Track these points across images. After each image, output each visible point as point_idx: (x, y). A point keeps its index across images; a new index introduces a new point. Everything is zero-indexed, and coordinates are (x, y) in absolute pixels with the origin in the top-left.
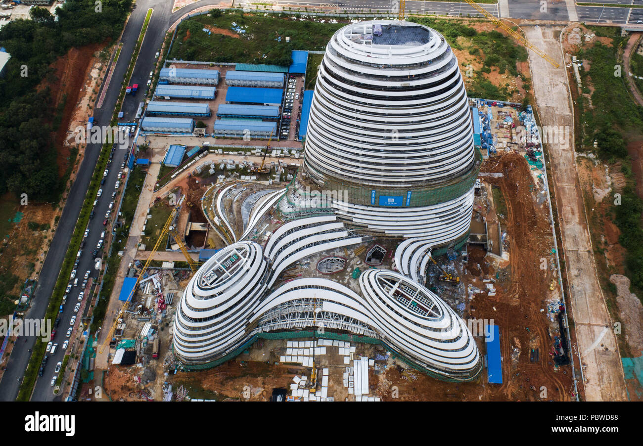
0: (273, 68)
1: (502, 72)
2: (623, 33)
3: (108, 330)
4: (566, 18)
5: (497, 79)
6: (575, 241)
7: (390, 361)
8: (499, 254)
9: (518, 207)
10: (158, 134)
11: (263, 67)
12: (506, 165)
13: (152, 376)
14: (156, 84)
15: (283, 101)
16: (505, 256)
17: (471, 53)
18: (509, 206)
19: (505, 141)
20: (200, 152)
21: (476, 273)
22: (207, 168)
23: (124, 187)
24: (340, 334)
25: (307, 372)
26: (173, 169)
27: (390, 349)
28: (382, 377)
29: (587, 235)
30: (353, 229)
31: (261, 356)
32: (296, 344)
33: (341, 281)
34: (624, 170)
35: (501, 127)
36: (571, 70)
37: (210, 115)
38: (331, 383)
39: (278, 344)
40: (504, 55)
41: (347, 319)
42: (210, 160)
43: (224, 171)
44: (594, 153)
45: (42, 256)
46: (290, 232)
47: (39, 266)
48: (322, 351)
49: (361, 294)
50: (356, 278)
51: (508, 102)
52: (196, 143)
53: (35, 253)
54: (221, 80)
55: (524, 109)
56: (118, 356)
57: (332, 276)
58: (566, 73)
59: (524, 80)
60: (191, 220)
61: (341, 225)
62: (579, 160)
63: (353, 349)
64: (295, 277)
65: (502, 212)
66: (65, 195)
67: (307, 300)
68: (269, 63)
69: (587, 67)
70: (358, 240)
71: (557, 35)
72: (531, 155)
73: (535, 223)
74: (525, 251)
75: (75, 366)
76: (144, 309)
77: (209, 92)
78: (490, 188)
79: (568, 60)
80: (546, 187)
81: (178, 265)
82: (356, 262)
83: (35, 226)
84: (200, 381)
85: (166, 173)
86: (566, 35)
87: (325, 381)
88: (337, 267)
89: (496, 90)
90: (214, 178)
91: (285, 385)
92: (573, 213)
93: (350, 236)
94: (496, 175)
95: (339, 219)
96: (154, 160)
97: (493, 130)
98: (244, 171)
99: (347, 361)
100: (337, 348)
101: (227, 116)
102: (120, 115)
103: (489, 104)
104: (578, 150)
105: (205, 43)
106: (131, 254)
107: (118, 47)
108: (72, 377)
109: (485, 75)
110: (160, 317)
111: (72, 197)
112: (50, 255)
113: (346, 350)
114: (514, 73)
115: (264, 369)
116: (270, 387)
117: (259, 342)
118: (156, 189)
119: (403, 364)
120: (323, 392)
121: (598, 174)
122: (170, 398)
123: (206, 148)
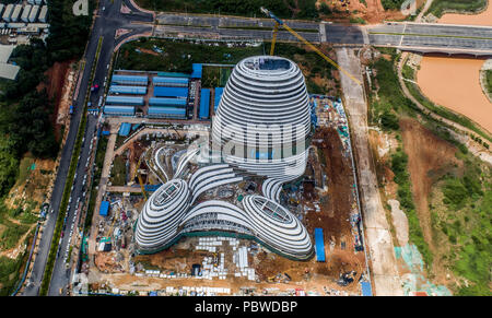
0: (180, 74)
1: (322, 77)
2: (398, 51)
3: (94, 231)
4: (362, 42)
5: (319, 81)
6: (367, 180)
7: (260, 249)
8: (322, 187)
9: (333, 160)
10: (113, 116)
11: (175, 74)
12: (325, 135)
13: (123, 258)
14: (109, 85)
15: (189, 95)
16: (326, 189)
17: (303, 65)
18: (327, 159)
19: (325, 120)
20: (140, 127)
21: (309, 199)
22: (144, 137)
23: (95, 149)
24: (231, 233)
25: (211, 255)
26: (124, 138)
27: (260, 242)
28: (255, 258)
29: (374, 176)
30: (238, 172)
31: (185, 246)
32: (204, 239)
33: (231, 202)
34: (397, 137)
35: (322, 111)
36: (365, 75)
37: (144, 104)
38: (226, 261)
39: (194, 239)
41: (235, 224)
42: (146, 131)
43: (155, 138)
44: (379, 127)
45: (50, 190)
46: (202, 174)
47: (49, 195)
48: (221, 243)
49: (244, 210)
50: (240, 200)
51: (326, 96)
52: (137, 121)
53: (46, 188)
54: (149, 82)
55: (336, 100)
56: (101, 247)
57: (225, 199)
58: (362, 77)
59: (336, 81)
61: (231, 170)
62: (370, 131)
63: (238, 242)
64: (205, 200)
65: (323, 163)
66: (60, 153)
67: (212, 213)
68: (178, 71)
69: (375, 74)
70: (241, 179)
71: (356, 53)
72: (341, 129)
73: (343, 169)
74: (337, 186)
75: (76, 251)
77: (142, 90)
78: (316, 148)
79: (363, 69)
80: (350, 148)
81: (132, 194)
82: (240, 192)
83: (44, 172)
84: (150, 260)
85: (120, 140)
86: (362, 53)
87: (222, 260)
88: (228, 194)
89: (319, 88)
90: (149, 143)
91: (199, 262)
92: (366, 164)
93: (236, 176)
94: (320, 141)
95: (230, 166)
96: (112, 132)
97: (317, 114)
98: (167, 139)
99: (234, 249)
100: (228, 242)
101: (155, 105)
102: (89, 104)
103: (315, 97)
104: (370, 125)
105: (138, 59)
106: (104, 188)
107: (83, 61)
108: (76, 258)
109: (312, 79)
110: (124, 224)
111: (64, 154)
112: (55, 188)
113: (234, 242)
114: (330, 77)
115: (187, 254)
116: (191, 264)
117: (183, 238)
118: (115, 150)
119: (267, 251)
120: (222, 266)
121: (381, 140)
122: (133, 269)
123: (143, 124)
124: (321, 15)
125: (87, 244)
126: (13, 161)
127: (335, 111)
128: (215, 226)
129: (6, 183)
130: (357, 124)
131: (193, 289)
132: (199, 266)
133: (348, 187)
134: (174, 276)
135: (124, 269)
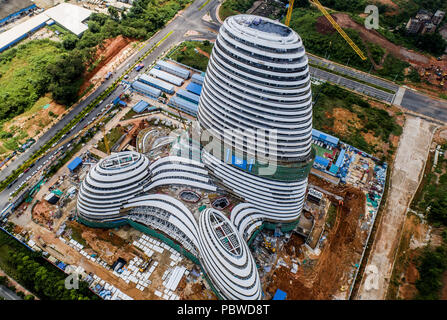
1: (376, 136)
3: (54, 179)
7: (200, 279)
8: (313, 248)
9: (344, 225)
10: (139, 93)
12: (348, 194)
13: (60, 215)
14: (153, 68)
16: (317, 252)
17: (358, 117)
18: (337, 221)
19: (356, 179)
20: (156, 110)
21: (289, 253)
22: (155, 120)
23: (106, 112)
24: (176, 244)
25: (144, 258)
26: (136, 113)
27: (203, 271)
28: (189, 286)
29: (390, 267)
30: (214, 180)
31: (123, 234)
32: (147, 238)
33: (190, 208)
34: (443, 235)
35: (358, 169)
36: (432, 154)
37: (172, 93)
38: (155, 272)
39: (137, 233)
40: (383, 127)
41: (184, 236)
42: (159, 116)
43: (163, 125)
44: (424, 214)
45: (45, 130)
48: (161, 251)
49: (197, 222)
50: (200, 210)
51: (371, 156)
52: (156, 105)
53: (44, 127)
54: (189, 78)
55: (381, 164)
56: (49, 196)
57: (185, 202)
58: (427, 154)
59: (391, 147)
60: (130, 143)
61: (206, 173)
62: (409, 214)
63: (180, 259)
64: (164, 193)
65: (330, 223)
66: (75, 105)
67: (165, 211)
70: (214, 188)
72: (372, 196)
73: (351, 240)
74: (334, 255)
76: (77, 178)
77: (179, 81)
78: (329, 204)
79: (433, 146)
80: (372, 220)
82: (206, 201)
83: (51, 114)
84: (82, 231)
85: (132, 113)
86: (440, 130)
87: (152, 269)
89: (366, 145)
91: (127, 258)
92: (386, 248)
93: (210, 183)
94: (338, 198)
95: (206, 168)
96: (129, 105)
97: (350, 169)
99: (172, 264)
100: (170, 253)
101: (182, 96)
103: (356, 152)
104: (411, 207)
105: (191, 56)
106: (89, 147)
107: (145, 44)
109: (362, 133)
111: (78, 107)
112: (50, 131)
113: (176, 257)
114: (386, 139)
115: (121, 243)
116: (118, 255)
117: (127, 226)
118: (121, 120)
119: (207, 285)
120: (147, 275)
121: (421, 230)
122: (61, 232)
123: (161, 109)
124: (406, 80)
125: (40, 188)
126: (33, 94)
127: (375, 175)
128: (163, 228)
129: (16, 108)
130: (397, 200)
131: (103, 282)
132: (124, 262)
133: (348, 263)
134: (93, 259)
135: (54, 227)
